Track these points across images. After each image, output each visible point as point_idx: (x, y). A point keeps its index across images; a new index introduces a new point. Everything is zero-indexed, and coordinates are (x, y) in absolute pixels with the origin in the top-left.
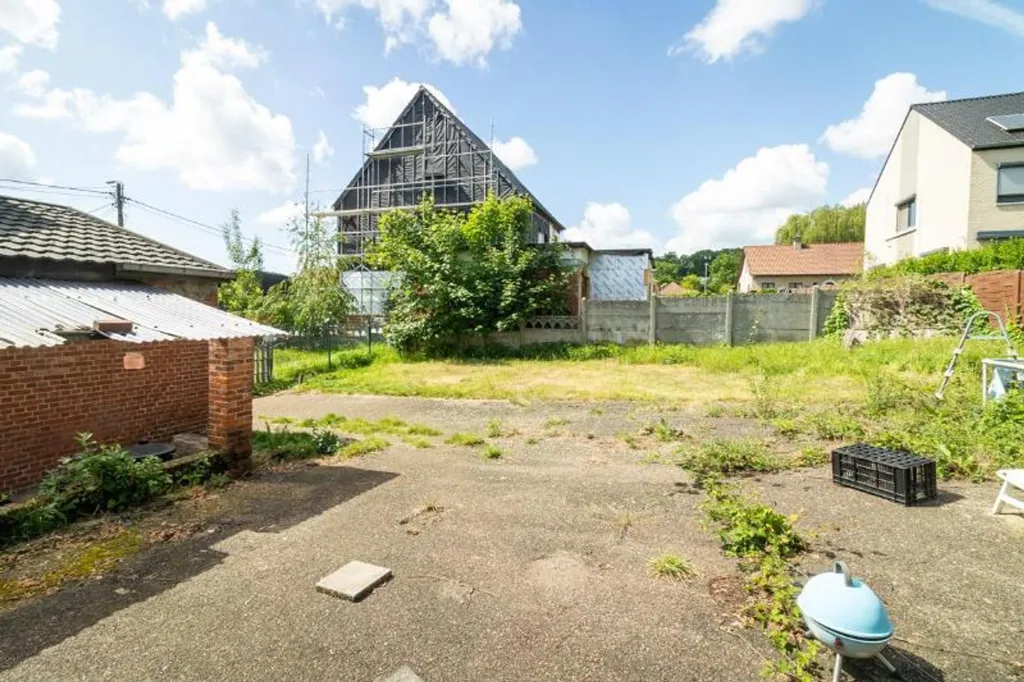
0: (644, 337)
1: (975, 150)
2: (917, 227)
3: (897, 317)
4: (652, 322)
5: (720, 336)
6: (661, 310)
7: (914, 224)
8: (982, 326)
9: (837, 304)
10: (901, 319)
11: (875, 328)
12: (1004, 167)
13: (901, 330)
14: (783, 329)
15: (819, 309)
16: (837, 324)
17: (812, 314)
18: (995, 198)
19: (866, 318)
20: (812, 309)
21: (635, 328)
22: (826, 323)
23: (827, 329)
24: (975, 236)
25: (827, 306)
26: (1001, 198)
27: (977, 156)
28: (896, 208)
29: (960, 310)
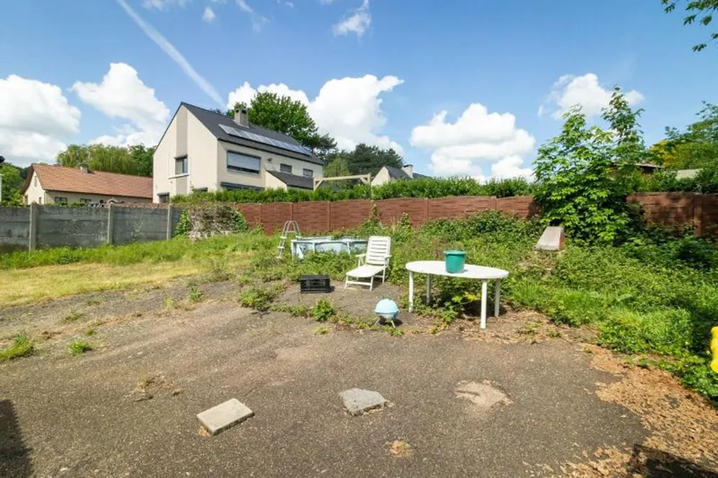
0: (22, 243)
1: (219, 140)
2: (189, 173)
3: (212, 224)
4: (31, 228)
5: (102, 239)
6: (43, 217)
7: (187, 172)
8: (247, 229)
9: (183, 216)
10: (215, 225)
11: (204, 230)
12: (230, 152)
13: (215, 231)
14: (151, 232)
15: (173, 218)
16: (184, 228)
17: (168, 222)
18: (226, 166)
19: (198, 225)
20: (168, 219)
21: (9, 234)
22: (177, 228)
23: (178, 232)
24: (220, 184)
25: (177, 217)
26: (229, 167)
27: (220, 143)
28: (174, 160)
29: (238, 221)
